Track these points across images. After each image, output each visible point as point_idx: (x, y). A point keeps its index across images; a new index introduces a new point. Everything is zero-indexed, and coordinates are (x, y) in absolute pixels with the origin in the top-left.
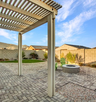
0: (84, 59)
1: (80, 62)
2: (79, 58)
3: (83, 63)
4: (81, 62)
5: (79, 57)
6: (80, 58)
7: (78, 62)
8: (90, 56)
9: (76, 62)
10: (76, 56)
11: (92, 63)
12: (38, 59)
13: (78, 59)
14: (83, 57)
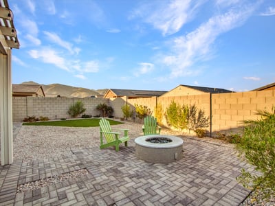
0: (209, 121)
1: (199, 128)
2: (197, 118)
3: (208, 129)
4: (203, 128)
5: (197, 115)
6: (199, 118)
7: (196, 128)
8: (226, 113)
9: (190, 126)
10: (192, 112)
11: (231, 130)
12: (113, 117)
13: (195, 120)
14: (207, 115)
